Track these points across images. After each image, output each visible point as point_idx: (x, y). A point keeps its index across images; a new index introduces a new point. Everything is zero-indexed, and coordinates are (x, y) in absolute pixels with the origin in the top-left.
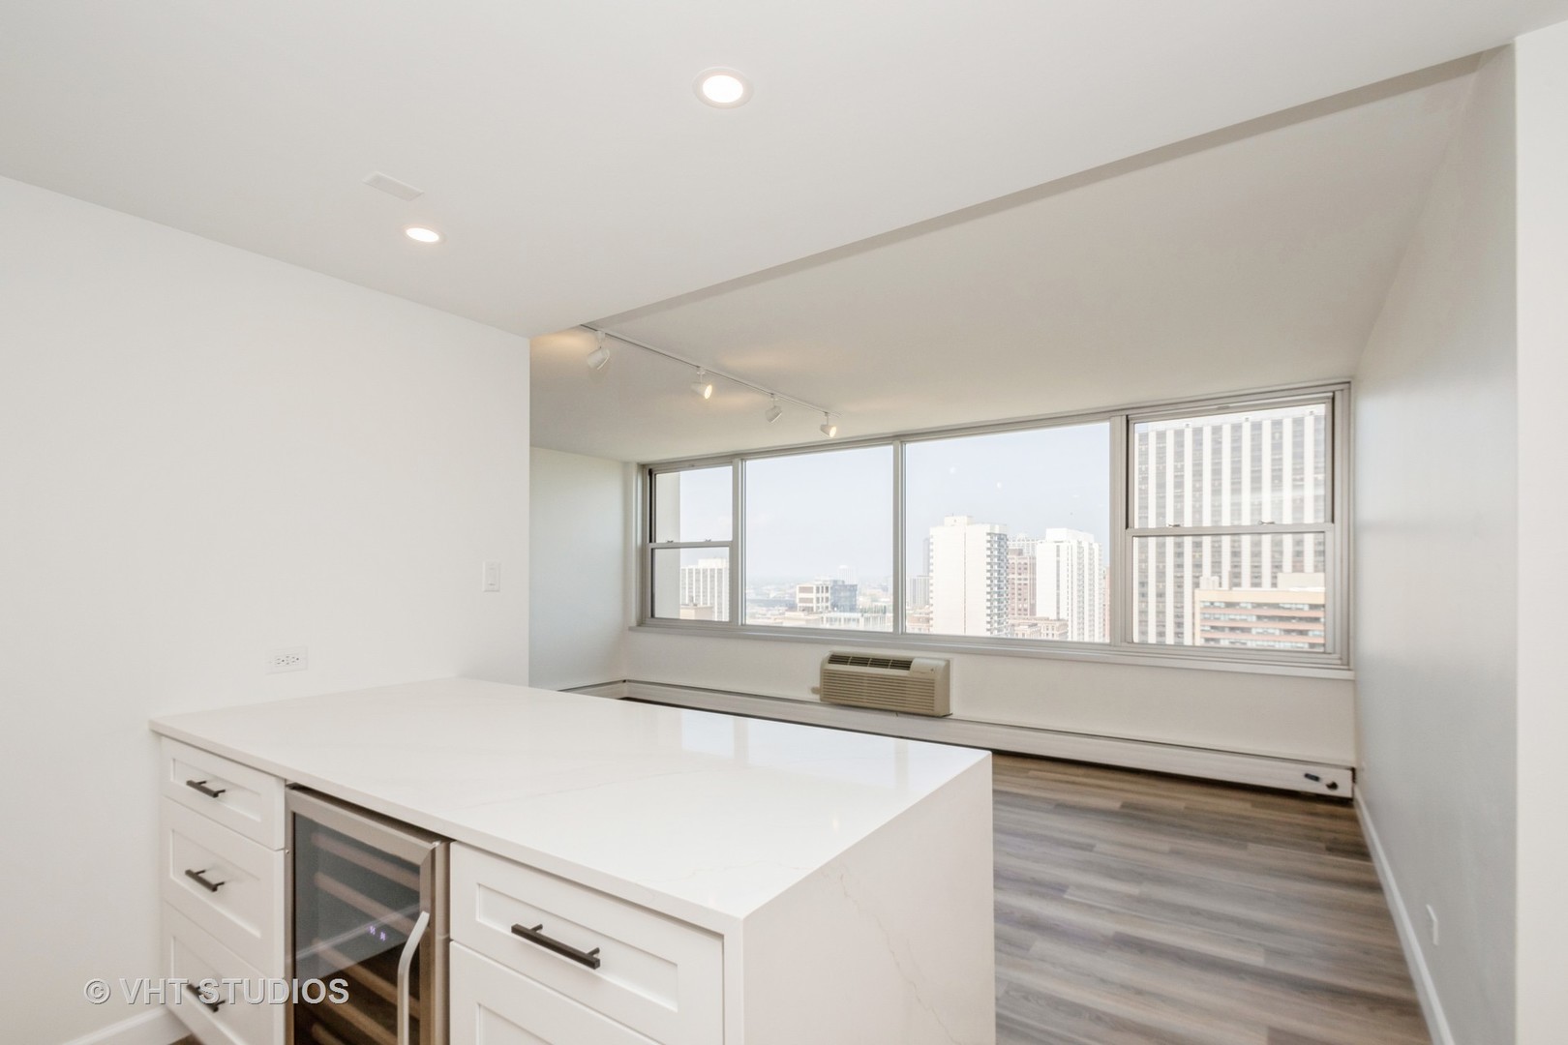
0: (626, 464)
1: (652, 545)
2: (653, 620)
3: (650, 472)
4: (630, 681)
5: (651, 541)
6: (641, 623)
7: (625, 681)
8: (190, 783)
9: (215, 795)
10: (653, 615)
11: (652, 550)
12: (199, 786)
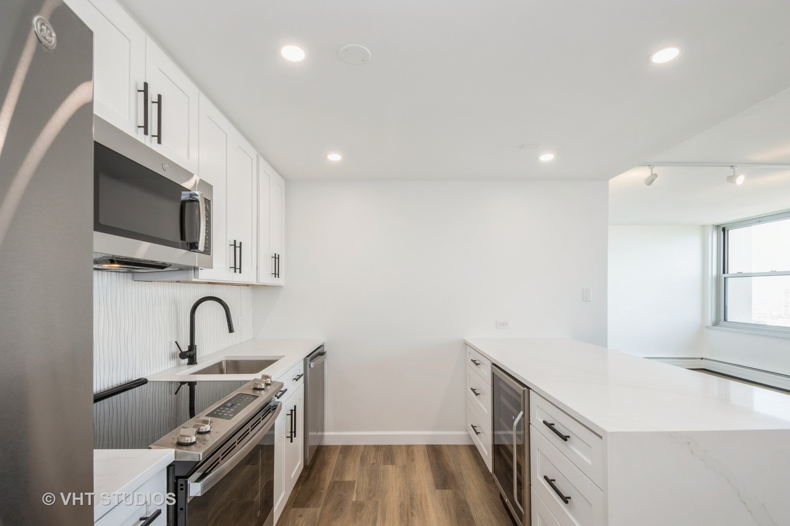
0: (703, 227)
1: (725, 275)
2: (725, 322)
3: (724, 230)
4: (705, 359)
5: (724, 273)
6: (716, 324)
7: (702, 359)
8: (472, 360)
9: (477, 365)
10: (725, 320)
11: (725, 278)
12: (474, 361)
